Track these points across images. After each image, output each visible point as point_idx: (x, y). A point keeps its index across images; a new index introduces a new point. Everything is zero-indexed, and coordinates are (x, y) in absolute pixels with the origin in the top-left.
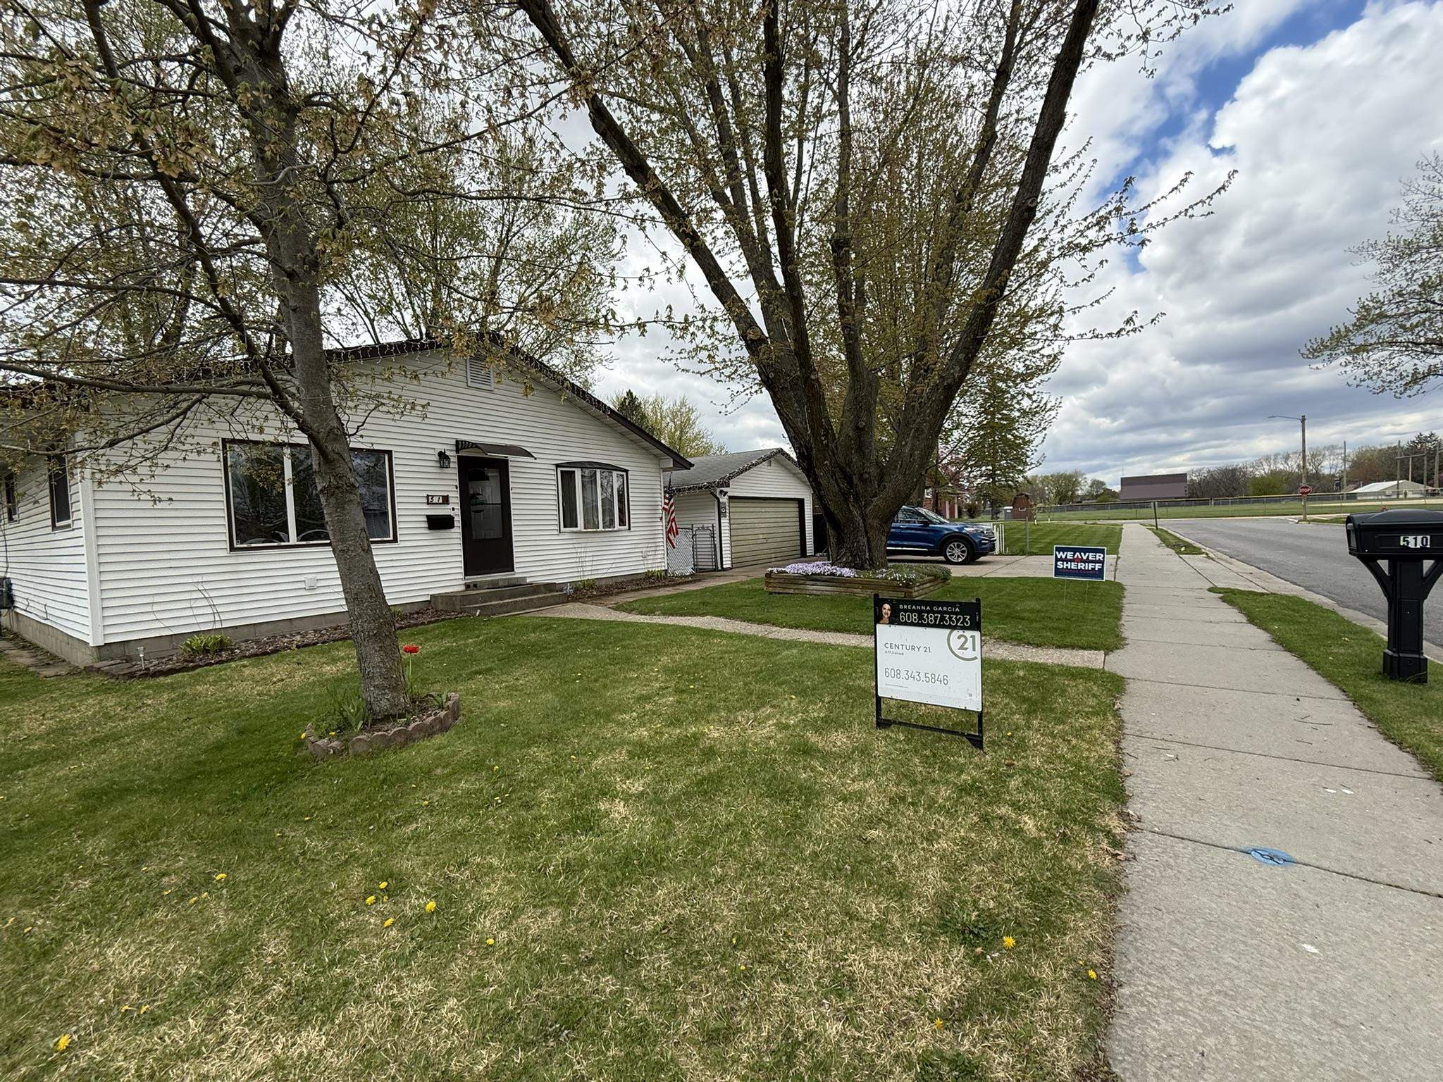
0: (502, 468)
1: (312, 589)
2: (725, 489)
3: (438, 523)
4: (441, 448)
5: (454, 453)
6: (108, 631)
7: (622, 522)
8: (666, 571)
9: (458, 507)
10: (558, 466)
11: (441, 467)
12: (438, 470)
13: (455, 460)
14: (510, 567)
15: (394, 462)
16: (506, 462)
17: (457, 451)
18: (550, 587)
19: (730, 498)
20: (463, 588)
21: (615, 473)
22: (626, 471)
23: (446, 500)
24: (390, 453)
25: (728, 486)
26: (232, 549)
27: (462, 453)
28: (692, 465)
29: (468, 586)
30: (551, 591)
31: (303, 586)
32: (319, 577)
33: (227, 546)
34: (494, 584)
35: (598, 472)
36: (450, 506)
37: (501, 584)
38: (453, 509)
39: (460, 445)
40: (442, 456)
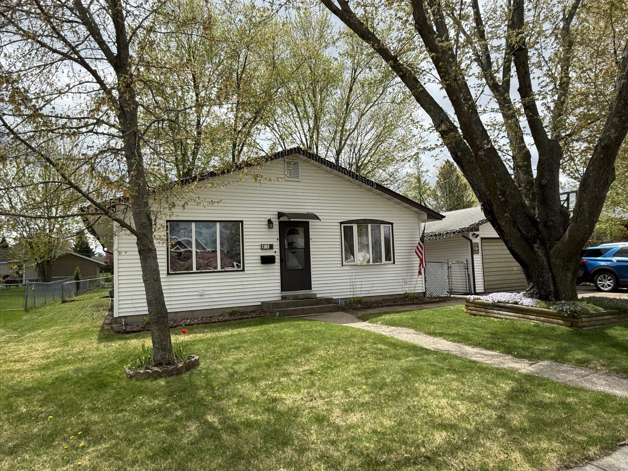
0: (306, 226)
1: (201, 295)
2: (477, 233)
3: (267, 260)
4: (268, 217)
5: (277, 220)
6: (121, 311)
7: (388, 258)
8: (424, 293)
9: (278, 251)
10: (341, 223)
11: (269, 228)
12: (267, 230)
13: (278, 223)
14: (310, 288)
15: (244, 226)
16: (308, 222)
17: (279, 218)
18: (329, 301)
19: (482, 239)
20: (280, 298)
21: (382, 226)
22: (392, 224)
23: (271, 247)
24: (242, 222)
25: (478, 230)
26: (168, 274)
27: (282, 219)
28: (444, 217)
29: (283, 298)
30: (329, 303)
31: (197, 293)
32: (206, 289)
33: (166, 272)
34: (296, 297)
35: (369, 225)
36: (274, 250)
37: (300, 297)
38: (276, 252)
39: (280, 215)
40: (270, 222)
